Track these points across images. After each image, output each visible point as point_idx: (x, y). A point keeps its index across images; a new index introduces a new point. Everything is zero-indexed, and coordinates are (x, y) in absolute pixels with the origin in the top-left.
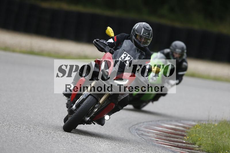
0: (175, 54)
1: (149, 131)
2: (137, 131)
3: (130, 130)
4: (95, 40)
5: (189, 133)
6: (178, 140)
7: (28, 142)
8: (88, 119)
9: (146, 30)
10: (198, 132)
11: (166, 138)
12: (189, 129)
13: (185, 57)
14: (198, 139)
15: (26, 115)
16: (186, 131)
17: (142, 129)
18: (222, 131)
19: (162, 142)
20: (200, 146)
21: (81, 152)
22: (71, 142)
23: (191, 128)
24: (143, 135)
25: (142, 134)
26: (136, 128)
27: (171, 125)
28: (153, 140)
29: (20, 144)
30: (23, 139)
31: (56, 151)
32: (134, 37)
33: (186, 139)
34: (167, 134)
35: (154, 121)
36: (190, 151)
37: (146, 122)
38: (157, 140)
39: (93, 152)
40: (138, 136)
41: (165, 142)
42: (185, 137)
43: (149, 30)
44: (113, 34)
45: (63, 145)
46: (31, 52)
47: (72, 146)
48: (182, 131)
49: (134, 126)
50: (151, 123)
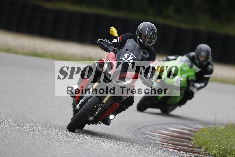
0: (200, 57)
1: (155, 135)
2: (142, 135)
3: (136, 133)
4: (99, 40)
5: (196, 136)
6: (184, 144)
7: (31, 145)
8: (92, 118)
9: (151, 29)
10: (205, 135)
11: (171, 141)
12: (195, 132)
13: (210, 60)
14: (204, 143)
15: (29, 118)
16: (192, 135)
17: (147, 132)
18: (229, 134)
19: (168, 145)
20: (206, 150)
21: (86, 156)
22: (74, 146)
23: (198, 132)
24: (149, 139)
25: (147, 138)
26: (141, 131)
27: (177, 128)
28: (159, 144)
29: (23, 147)
30: (25, 143)
31: (59, 155)
32: (138, 37)
33: (192, 142)
34: (173, 138)
35: (159, 125)
36: (196, 155)
37: (152, 125)
38: (163, 143)
39: (97, 156)
40: (143, 140)
41: (171, 146)
42: (191, 141)
43: (153, 30)
44: (117, 33)
45: (67, 149)
46: (34, 54)
47: (76, 150)
48: (189, 135)
49: (139, 130)
50: (156, 126)
